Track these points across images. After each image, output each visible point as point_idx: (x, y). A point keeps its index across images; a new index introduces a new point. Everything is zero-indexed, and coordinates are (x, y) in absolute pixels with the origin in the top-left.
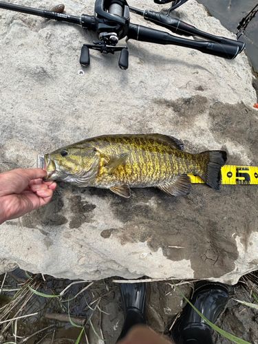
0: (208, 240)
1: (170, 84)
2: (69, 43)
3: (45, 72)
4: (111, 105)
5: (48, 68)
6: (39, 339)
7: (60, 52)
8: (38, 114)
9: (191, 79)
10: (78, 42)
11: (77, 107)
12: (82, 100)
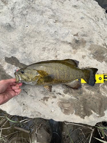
0: (82, 107)
1: (70, 33)
2: (22, 12)
3: (10, 26)
4: (41, 42)
5: (12, 24)
6: (12, 136)
7: (17, 16)
8: (6, 45)
9: (80, 31)
10: (26, 11)
11: (25, 43)
12: (27, 39)
